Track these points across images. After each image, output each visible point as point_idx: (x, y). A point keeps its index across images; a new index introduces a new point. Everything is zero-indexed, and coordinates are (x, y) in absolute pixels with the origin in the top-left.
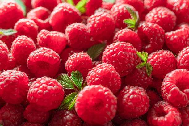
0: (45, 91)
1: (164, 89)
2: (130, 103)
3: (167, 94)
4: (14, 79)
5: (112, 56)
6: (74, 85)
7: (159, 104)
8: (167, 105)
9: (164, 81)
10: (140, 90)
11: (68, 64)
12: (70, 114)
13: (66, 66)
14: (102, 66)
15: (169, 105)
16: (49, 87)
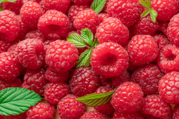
0: (61, 55)
1: (170, 34)
2: (140, 53)
3: (174, 38)
4: (31, 49)
5: (117, 9)
6: (86, 43)
7: (167, 48)
8: (175, 48)
9: (169, 26)
10: (148, 39)
11: (76, 23)
12: (88, 71)
13: (75, 25)
14: (109, 22)
15: (177, 47)
16: (64, 51)
